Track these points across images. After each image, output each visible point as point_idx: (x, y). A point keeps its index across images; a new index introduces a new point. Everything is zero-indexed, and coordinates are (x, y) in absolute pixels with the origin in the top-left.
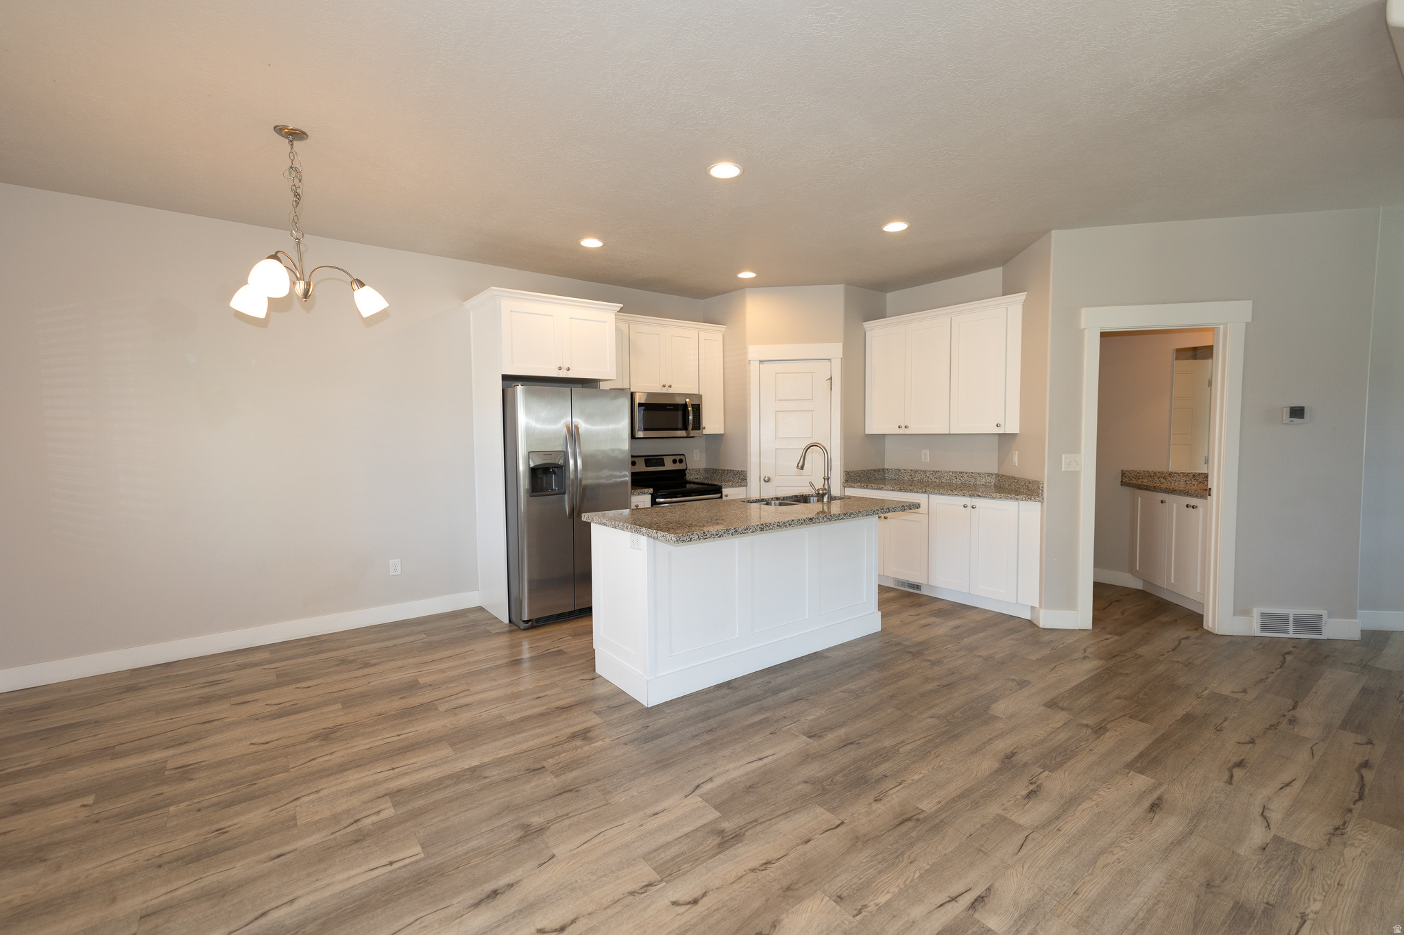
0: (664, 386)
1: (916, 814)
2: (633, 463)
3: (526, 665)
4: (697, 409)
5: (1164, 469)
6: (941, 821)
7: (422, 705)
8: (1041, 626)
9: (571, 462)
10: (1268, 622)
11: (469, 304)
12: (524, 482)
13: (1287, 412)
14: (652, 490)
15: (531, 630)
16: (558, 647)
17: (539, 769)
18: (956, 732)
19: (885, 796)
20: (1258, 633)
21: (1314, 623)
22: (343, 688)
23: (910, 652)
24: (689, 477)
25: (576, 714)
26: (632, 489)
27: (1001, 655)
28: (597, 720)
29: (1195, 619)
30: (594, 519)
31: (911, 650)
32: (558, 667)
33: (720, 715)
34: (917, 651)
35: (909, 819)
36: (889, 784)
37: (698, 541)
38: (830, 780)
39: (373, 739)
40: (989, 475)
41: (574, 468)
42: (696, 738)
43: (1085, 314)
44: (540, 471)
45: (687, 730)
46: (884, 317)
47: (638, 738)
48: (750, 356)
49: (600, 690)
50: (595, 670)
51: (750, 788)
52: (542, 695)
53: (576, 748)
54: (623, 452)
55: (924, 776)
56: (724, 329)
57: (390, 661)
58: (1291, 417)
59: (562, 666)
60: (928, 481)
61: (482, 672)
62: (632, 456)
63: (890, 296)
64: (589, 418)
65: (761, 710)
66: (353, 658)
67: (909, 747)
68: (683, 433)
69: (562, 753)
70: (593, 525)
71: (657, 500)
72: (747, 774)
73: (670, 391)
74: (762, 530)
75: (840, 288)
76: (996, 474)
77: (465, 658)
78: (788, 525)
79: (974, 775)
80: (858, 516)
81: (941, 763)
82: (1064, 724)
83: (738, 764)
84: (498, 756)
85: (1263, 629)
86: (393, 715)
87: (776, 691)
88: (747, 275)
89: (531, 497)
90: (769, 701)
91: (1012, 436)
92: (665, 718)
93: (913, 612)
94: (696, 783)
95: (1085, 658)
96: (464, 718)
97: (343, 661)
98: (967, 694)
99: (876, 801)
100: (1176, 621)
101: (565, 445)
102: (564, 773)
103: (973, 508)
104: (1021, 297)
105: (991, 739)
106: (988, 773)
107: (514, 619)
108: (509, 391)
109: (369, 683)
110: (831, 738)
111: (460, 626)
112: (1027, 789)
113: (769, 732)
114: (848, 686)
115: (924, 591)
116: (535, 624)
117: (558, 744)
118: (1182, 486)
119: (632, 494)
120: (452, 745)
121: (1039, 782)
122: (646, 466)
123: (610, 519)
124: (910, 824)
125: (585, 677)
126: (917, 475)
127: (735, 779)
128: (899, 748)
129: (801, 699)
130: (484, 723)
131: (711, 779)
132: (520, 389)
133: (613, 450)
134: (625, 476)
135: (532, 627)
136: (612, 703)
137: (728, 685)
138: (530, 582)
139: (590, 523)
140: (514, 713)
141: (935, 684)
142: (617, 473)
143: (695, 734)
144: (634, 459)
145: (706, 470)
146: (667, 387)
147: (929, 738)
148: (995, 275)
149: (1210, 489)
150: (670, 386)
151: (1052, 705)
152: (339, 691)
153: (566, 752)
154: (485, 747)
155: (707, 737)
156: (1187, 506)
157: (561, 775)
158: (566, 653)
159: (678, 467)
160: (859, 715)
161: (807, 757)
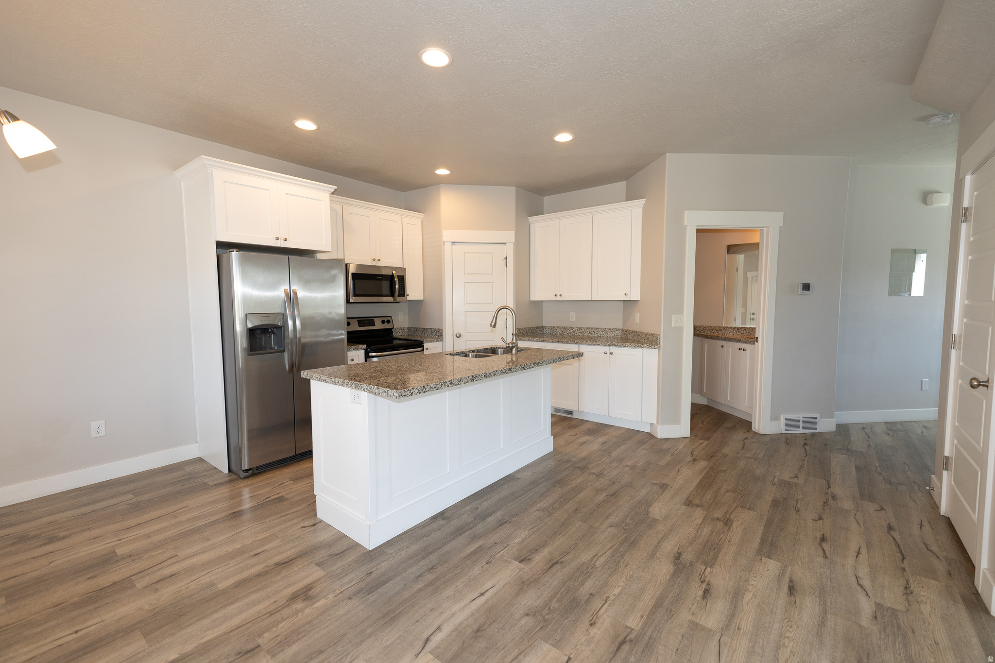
0: (374, 260)
1: (628, 634)
2: (349, 324)
3: (247, 516)
4: (402, 279)
5: (720, 325)
6: (650, 638)
7: (115, 583)
8: (659, 437)
9: (290, 323)
10: (790, 423)
11: (179, 173)
12: (241, 342)
13: (801, 287)
14: (365, 346)
15: (251, 478)
16: (279, 493)
17: (253, 650)
18: (633, 538)
19: (597, 618)
20: (783, 432)
21: (811, 422)
22: (13, 575)
23: (579, 467)
24: (396, 334)
25: (296, 569)
26: (348, 346)
27: (641, 463)
28: (317, 573)
29: (747, 425)
30: (314, 376)
31: (578, 465)
32: (278, 516)
33: (438, 549)
34: (583, 466)
35: (623, 642)
36: (597, 603)
37: (418, 395)
38: (547, 608)
39: (40, 644)
40: (617, 330)
41: (293, 328)
42: (420, 579)
43: (687, 214)
44: (258, 332)
45: (410, 571)
46: (542, 213)
47: (362, 589)
48: (445, 239)
49: (323, 536)
50: (316, 515)
51: (478, 631)
52: (261, 550)
53: (296, 613)
54: (339, 314)
55: (622, 589)
56: (422, 217)
57: (84, 530)
58: (803, 290)
59: (282, 514)
60: (574, 335)
61: (194, 531)
62: (348, 318)
63: (547, 200)
64: (306, 283)
65: (475, 538)
66: (36, 532)
67: (602, 560)
68: (390, 299)
69: (281, 622)
70: (311, 380)
71: (370, 354)
72: (472, 615)
73: (379, 264)
74: (472, 380)
75: (512, 190)
76: (621, 330)
77: (176, 517)
78: (493, 375)
79: (659, 581)
80: (543, 365)
81: (631, 573)
82: (703, 519)
83: (462, 604)
84: (204, 640)
85: (787, 429)
86: (74, 604)
87: (483, 517)
88: (442, 172)
89: (250, 355)
90: (480, 528)
91: (633, 302)
92: (388, 560)
93: (572, 432)
94: (425, 637)
95: (694, 460)
96: (167, 593)
97: (23, 538)
98: (629, 500)
99: (591, 625)
100: (735, 426)
101: (283, 307)
102: (282, 650)
103: (611, 354)
104: (642, 202)
105: (659, 542)
106: (668, 577)
107: (233, 468)
108: (224, 257)
109: (51, 563)
110: (540, 559)
111: (175, 480)
112: (701, 588)
113: (485, 561)
114: (539, 505)
115: (575, 416)
116: (255, 472)
117: (277, 611)
118: (731, 336)
119: (348, 350)
120: (145, 635)
121: (707, 581)
122: (359, 326)
123: (330, 375)
124: (626, 647)
125: (307, 523)
126: (566, 330)
127: (462, 623)
128: (595, 562)
129: (505, 522)
130: (190, 596)
131: (439, 628)
132: (235, 255)
133: (330, 313)
134: (342, 334)
135: (254, 475)
136: (335, 550)
137: (441, 515)
138: (250, 432)
139: (309, 380)
140: (227, 578)
141: (604, 494)
142: (335, 332)
143: (418, 574)
144: (349, 320)
145: (409, 329)
146: (376, 260)
147: (614, 547)
148: (620, 187)
149: (757, 338)
150: (379, 260)
151: (689, 503)
152: (7, 580)
153: (286, 619)
154: (189, 630)
155: (430, 577)
156: (740, 349)
157: (278, 653)
158: (287, 499)
159: (386, 326)
160: (556, 532)
161: (523, 585)
